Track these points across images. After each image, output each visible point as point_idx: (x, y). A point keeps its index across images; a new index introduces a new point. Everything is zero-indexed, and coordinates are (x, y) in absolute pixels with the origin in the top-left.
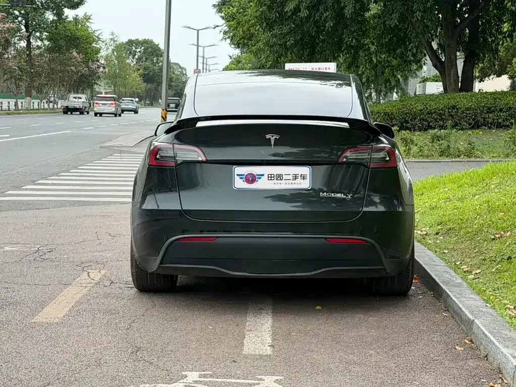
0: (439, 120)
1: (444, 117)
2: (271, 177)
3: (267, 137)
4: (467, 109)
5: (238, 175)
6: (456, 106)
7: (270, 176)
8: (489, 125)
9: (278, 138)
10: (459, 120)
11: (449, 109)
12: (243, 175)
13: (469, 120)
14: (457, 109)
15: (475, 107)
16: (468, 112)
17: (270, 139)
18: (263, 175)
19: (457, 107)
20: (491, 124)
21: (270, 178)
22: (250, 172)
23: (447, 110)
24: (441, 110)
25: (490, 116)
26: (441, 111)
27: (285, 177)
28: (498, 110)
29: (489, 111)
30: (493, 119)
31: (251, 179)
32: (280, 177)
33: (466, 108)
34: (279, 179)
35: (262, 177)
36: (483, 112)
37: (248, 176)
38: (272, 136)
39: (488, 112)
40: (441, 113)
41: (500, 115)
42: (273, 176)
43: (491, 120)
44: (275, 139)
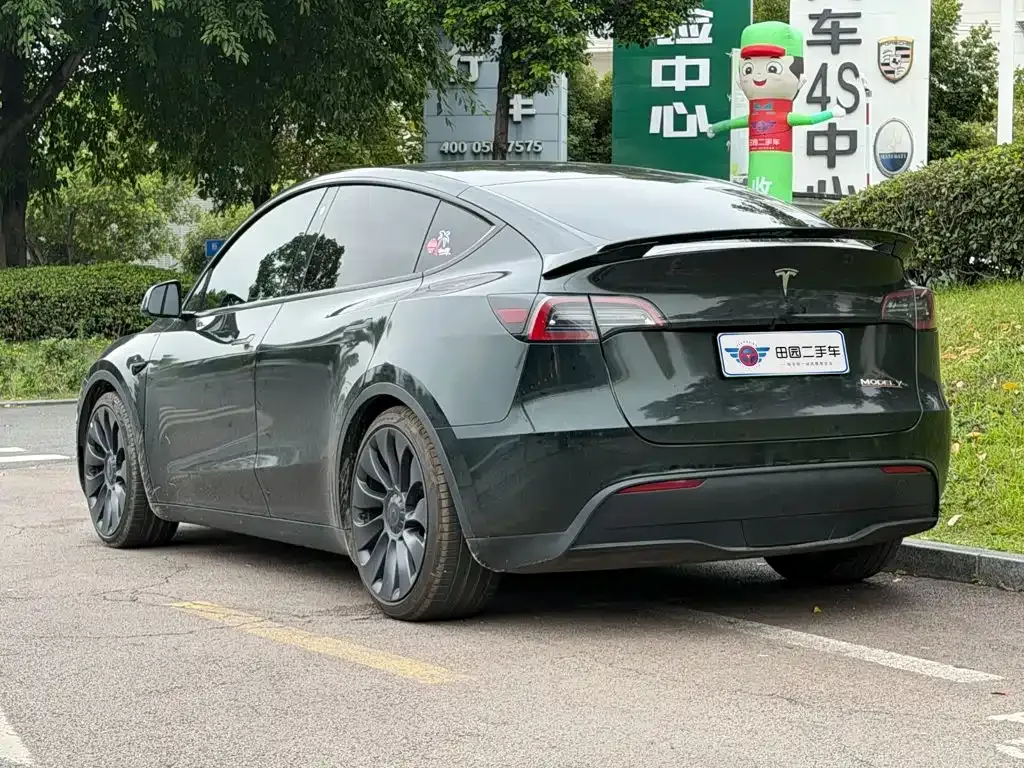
0: (6, 322)
1: (15, 316)
2: (781, 352)
3: (778, 274)
4: (62, 299)
5: (727, 350)
6: (38, 294)
7: (779, 350)
8: (106, 330)
9: (794, 274)
10: (47, 322)
11: (23, 300)
12: (736, 350)
13: (67, 320)
14: (41, 299)
15: (78, 294)
16: (64, 305)
17: (781, 276)
18: (768, 349)
19: (41, 295)
20: (110, 328)
21: (779, 355)
22: (745, 344)
23: (20, 302)
24: (9, 301)
25: (107, 311)
26: (8, 304)
27: (804, 352)
28: (123, 300)
29: (106, 302)
30: (114, 318)
31: (750, 356)
32: (795, 352)
33: (60, 297)
34: (795, 355)
35: (767, 352)
36: (94, 305)
37: (745, 352)
38: (786, 272)
39: (102, 304)
40: (8, 309)
41: (126, 310)
42: (784, 350)
43: (111, 320)
44: (791, 276)
